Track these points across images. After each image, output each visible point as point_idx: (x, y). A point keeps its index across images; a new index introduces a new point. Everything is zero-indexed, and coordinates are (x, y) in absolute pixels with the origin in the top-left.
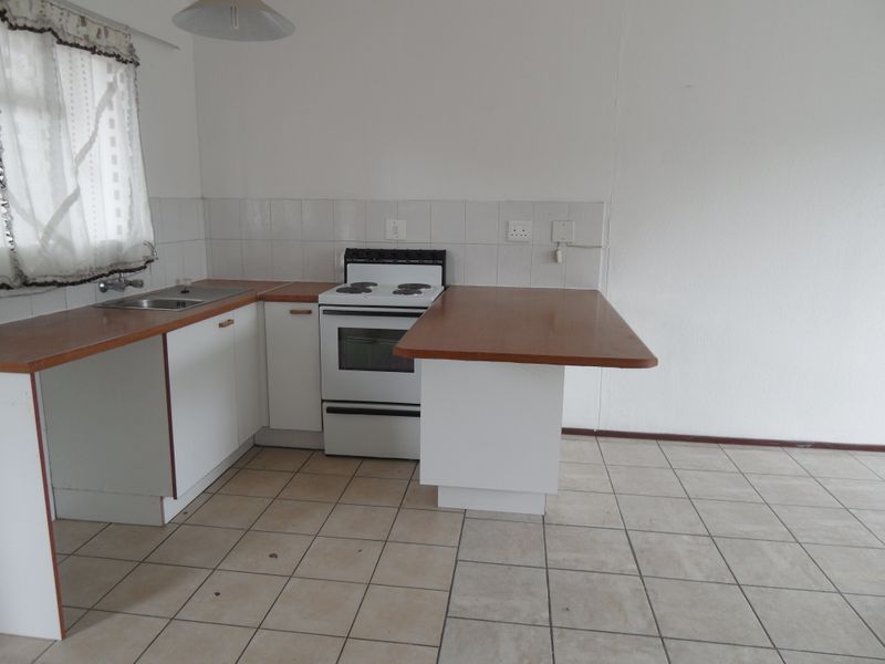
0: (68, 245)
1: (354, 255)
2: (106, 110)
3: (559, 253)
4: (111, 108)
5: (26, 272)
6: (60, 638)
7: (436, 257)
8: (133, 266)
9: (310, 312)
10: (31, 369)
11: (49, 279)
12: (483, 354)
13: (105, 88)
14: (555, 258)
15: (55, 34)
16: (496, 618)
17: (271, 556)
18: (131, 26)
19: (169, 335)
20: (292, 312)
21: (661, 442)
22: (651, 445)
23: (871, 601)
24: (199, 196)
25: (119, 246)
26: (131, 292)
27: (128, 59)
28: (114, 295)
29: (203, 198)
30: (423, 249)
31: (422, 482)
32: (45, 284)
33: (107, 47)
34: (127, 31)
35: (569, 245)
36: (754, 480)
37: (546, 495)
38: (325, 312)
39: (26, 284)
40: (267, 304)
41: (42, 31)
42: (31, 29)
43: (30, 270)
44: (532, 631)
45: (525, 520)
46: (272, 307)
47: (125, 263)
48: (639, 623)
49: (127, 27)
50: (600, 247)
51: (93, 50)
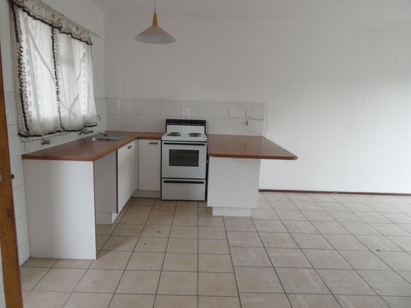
0: (75, 116)
1: (170, 122)
2: (83, 63)
3: (249, 122)
4: (84, 63)
5: (64, 126)
6: (95, 259)
7: (202, 123)
8: (93, 125)
9: (157, 143)
10: (93, 160)
11: (72, 129)
12: (241, 155)
13: (82, 55)
14: (247, 124)
15: (71, 35)
16: (246, 246)
17: (158, 232)
18: (90, 30)
19: (119, 150)
20: (150, 143)
21: (286, 193)
22: (282, 194)
23: (362, 237)
24: (104, 96)
25: (85, 117)
26: (90, 134)
27: (88, 43)
28: (83, 136)
29: (106, 98)
30: (188, 119)
31: (208, 206)
32: (71, 131)
33: (84, 39)
34: (88, 32)
35: (252, 119)
36: (320, 204)
37: (252, 209)
38: (165, 143)
39: (65, 131)
40: (140, 140)
41: (68, 34)
42: (66, 33)
43: (66, 125)
44: (259, 249)
45: (245, 218)
46: (142, 142)
47: (89, 124)
48: (292, 245)
49: (88, 30)
50: (264, 120)
51: (80, 40)
